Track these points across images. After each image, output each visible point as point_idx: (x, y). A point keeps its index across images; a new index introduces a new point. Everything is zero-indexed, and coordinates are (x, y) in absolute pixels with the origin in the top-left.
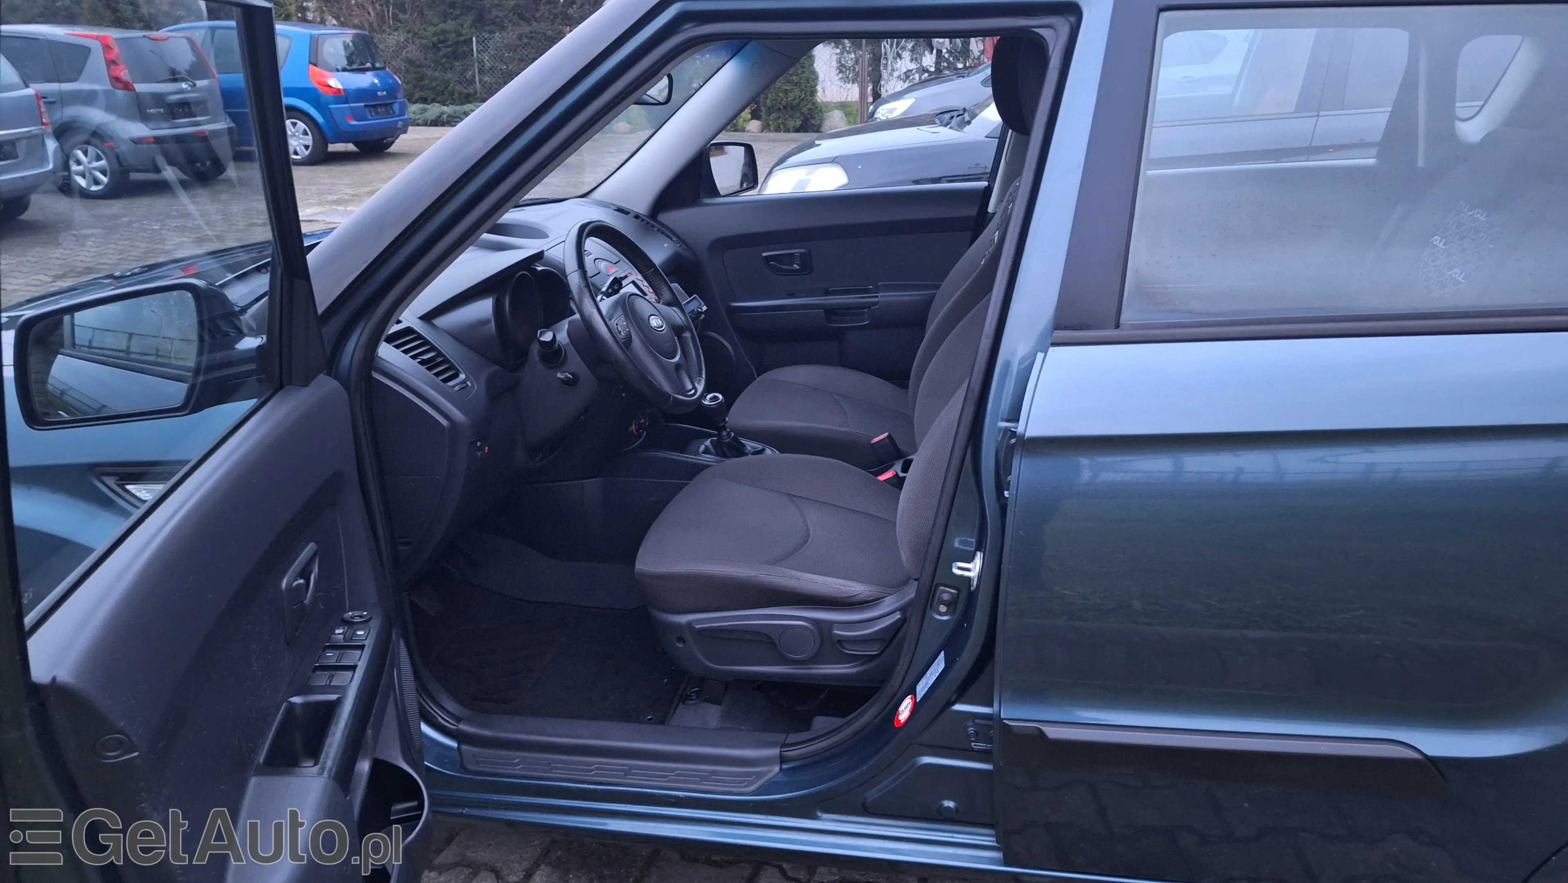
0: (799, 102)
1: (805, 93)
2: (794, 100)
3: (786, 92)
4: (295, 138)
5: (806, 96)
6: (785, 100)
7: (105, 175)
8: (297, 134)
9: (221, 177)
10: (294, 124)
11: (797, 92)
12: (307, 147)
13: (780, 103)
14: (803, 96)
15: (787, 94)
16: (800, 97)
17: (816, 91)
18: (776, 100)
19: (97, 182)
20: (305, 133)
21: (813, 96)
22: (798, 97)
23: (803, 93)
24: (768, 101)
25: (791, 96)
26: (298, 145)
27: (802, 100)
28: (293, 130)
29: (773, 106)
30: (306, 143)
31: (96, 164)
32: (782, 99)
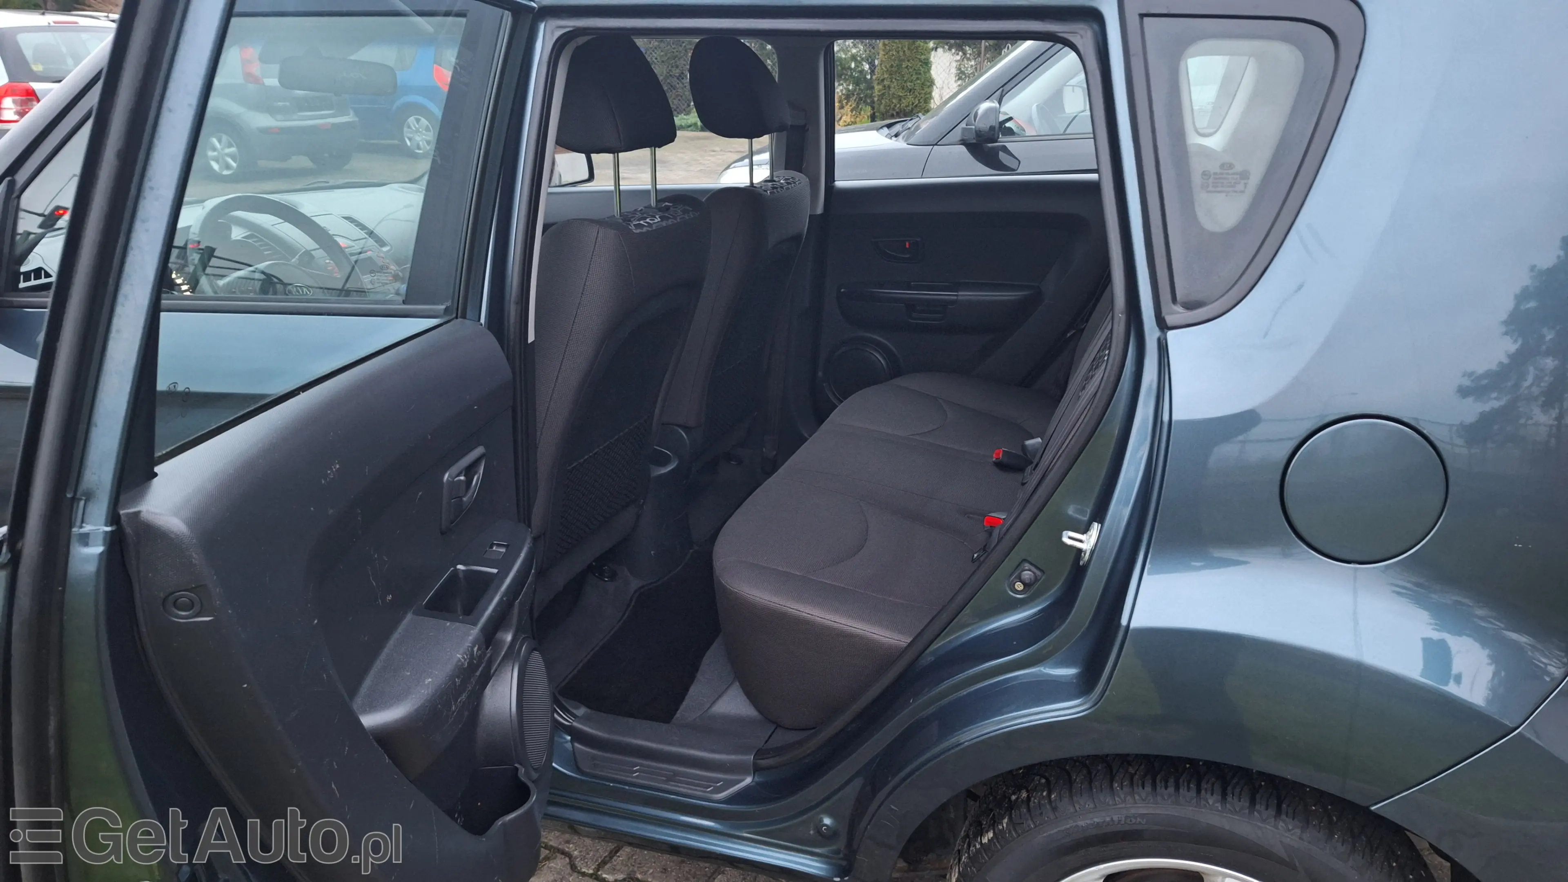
0: (912, 109)
1: (919, 100)
2: (906, 106)
3: (900, 98)
4: (419, 134)
5: (919, 102)
6: (898, 106)
7: (235, 162)
8: (421, 130)
9: (347, 167)
10: (418, 121)
11: (910, 98)
12: (428, 143)
13: (894, 109)
14: (917, 102)
15: (900, 100)
16: (913, 104)
17: (931, 98)
18: (889, 106)
19: (228, 167)
20: (427, 129)
21: (926, 103)
22: (911, 103)
23: (917, 99)
24: (882, 107)
25: (904, 103)
26: (421, 141)
27: (916, 106)
28: (417, 126)
29: (887, 111)
30: (428, 138)
31: (227, 151)
32: (895, 106)
